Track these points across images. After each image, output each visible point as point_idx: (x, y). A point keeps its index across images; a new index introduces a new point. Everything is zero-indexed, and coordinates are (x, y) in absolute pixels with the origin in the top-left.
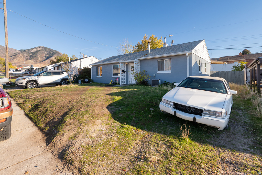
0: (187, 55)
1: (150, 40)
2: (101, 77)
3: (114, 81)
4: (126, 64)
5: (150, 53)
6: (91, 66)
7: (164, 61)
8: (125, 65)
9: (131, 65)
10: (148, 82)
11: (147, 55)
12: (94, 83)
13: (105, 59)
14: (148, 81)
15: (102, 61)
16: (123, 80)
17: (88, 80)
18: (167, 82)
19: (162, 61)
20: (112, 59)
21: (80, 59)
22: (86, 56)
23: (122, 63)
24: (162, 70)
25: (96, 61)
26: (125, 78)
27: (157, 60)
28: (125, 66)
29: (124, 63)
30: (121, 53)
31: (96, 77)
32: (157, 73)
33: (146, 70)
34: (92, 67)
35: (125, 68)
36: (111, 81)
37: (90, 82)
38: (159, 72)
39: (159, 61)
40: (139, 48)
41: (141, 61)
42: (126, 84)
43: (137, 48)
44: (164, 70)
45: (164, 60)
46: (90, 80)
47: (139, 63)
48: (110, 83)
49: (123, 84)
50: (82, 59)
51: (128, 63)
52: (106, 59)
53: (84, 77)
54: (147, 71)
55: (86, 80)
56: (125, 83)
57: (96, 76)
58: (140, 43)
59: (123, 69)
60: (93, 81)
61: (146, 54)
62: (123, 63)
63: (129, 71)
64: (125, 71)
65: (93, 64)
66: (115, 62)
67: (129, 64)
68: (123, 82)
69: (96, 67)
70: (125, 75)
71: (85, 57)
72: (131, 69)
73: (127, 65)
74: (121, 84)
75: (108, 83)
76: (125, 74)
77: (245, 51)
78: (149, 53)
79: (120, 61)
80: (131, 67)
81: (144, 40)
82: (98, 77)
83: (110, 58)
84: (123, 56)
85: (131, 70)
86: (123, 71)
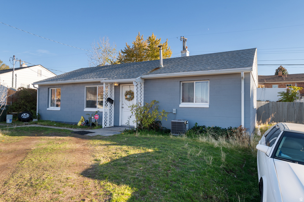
0: (243, 75)
1: (149, 44)
2: (58, 109)
3: (88, 120)
4: (115, 86)
5: (162, 66)
6: (37, 86)
7: (193, 83)
8: (113, 87)
9: (125, 89)
10: (162, 123)
11: (158, 71)
12: (42, 122)
13: (68, 72)
14: (160, 122)
15: (60, 76)
16: (108, 119)
17: (28, 115)
18: (200, 124)
19: (189, 83)
20: (83, 74)
21: (11, 70)
22: (26, 64)
23: (106, 83)
24: (189, 101)
25: (47, 75)
26: (113, 114)
27: (180, 82)
28: (113, 90)
29: (112, 84)
30: (96, 62)
31: (48, 109)
32: (181, 106)
33: (157, 100)
34: (39, 89)
35: (113, 93)
36: (82, 118)
37: (34, 120)
38: (183, 105)
39: (183, 84)
40: (128, 55)
41: (146, 81)
42: (115, 126)
43: (126, 54)
44: (193, 102)
45: (195, 82)
46: (34, 115)
47: (143, 86)
48: (79, 124)
49: (108, 125)
50: (16, 69)
51: (120, 84)
52: (71, 73)
53: (20, 108)
54: (158, 102)
55: (25, 116)
56: (112, 125)
57: (48, 107)
58: (131, 47)
59: (109, 97)
60: (39, 118)
61: (154, 67)
62: (110, 83)
63: (121, 99)
64: (113, 99)
65: (41, 82)
66: (91, 80)
67: (121, 86)
68: (108, 122)
69: (49, 88)
70: (113, 108)
71: (24, 66)
72: (126, 95)
73: (117, 89)
74: (103, 126)
75: (74, 123)
76: (113, 105)
77: (280, 69)
78: (160, 66)
79: (102, 80)
80: (124, 92)
81: (138, 42)
82: (51, 108)
83: (78, 70)
84: (106, 68)
85: (124, 97)
86: (109, 100)
